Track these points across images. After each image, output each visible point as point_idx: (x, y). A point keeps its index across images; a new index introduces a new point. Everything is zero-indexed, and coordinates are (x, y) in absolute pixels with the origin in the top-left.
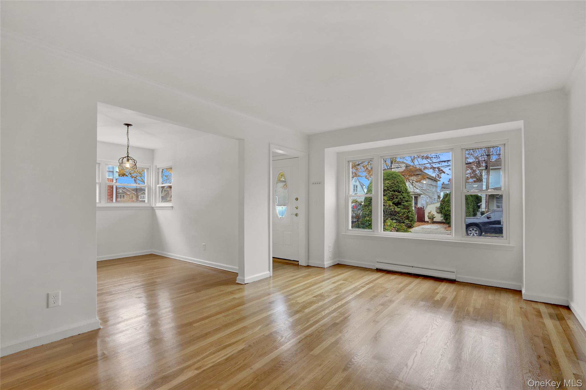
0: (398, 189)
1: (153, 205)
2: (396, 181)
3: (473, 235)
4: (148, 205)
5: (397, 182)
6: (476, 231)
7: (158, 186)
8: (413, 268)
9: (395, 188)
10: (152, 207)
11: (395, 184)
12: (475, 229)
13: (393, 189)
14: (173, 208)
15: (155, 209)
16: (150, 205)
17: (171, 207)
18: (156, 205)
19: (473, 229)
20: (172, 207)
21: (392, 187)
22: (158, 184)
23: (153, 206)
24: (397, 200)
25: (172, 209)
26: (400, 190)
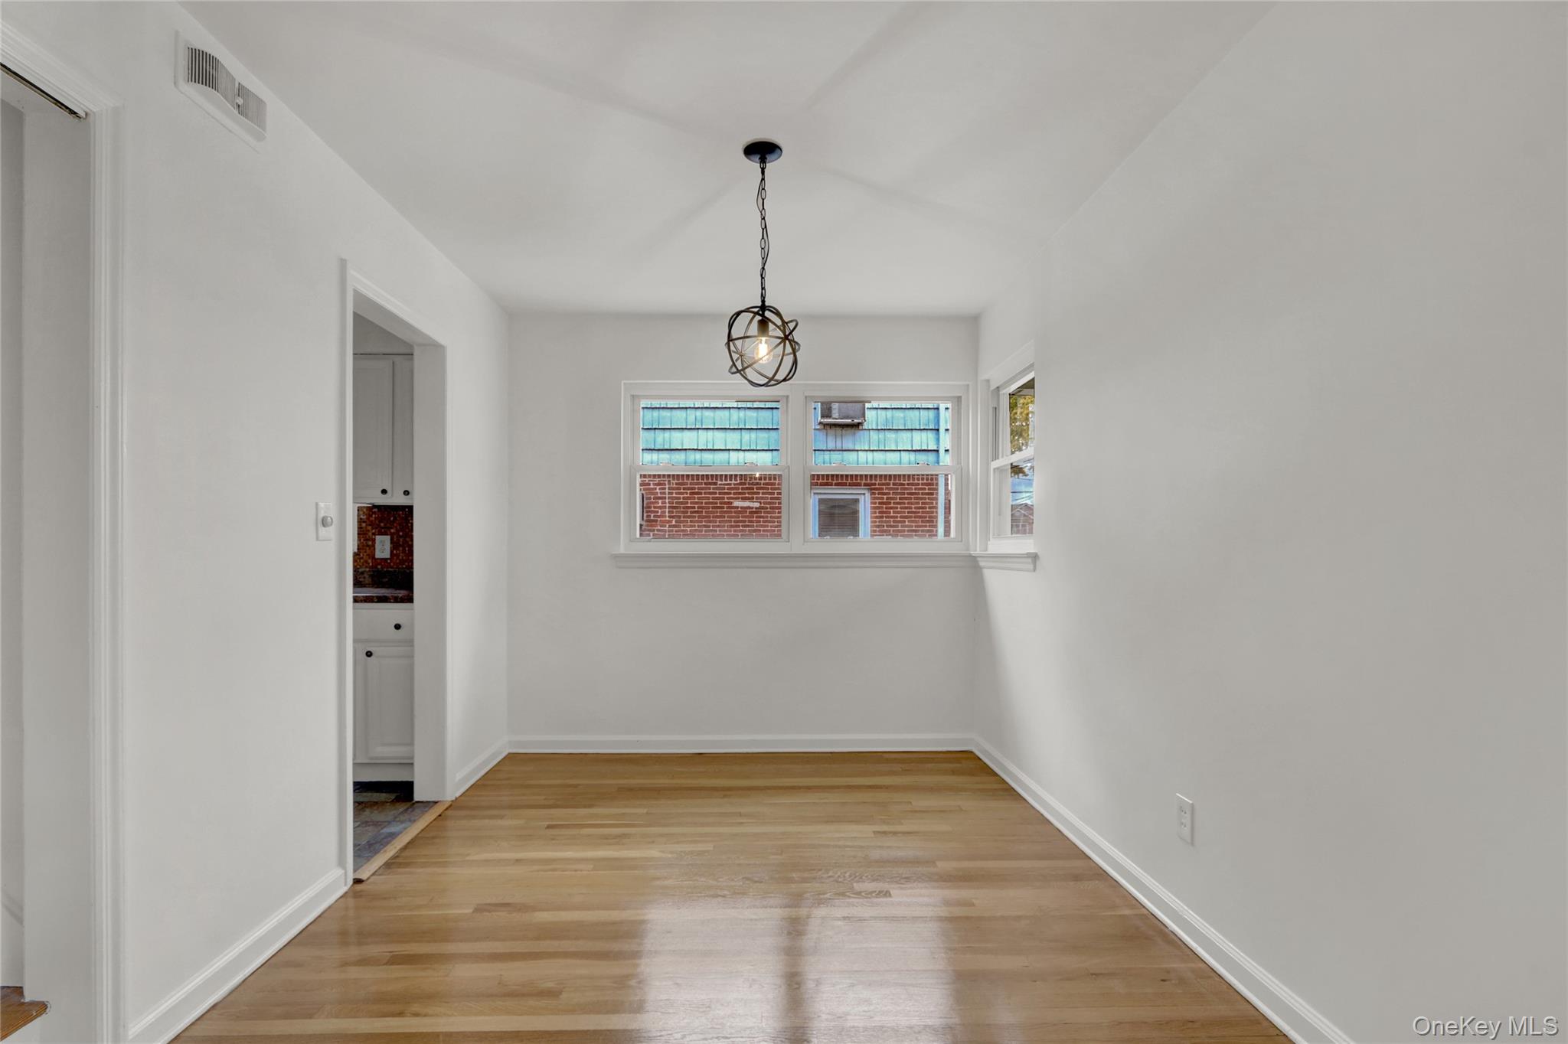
1: (976, 551)
4: (956, 548)
7: (995, 464)
10: (970, 556)
14: (1038, 563)
15: (982, 564)
16: (968, 550)
17: (1029, 555)
18: (986, 550)
20: (1034, 557)
22: (996, 457)
23: (978, 552)
25: (1031, 567)
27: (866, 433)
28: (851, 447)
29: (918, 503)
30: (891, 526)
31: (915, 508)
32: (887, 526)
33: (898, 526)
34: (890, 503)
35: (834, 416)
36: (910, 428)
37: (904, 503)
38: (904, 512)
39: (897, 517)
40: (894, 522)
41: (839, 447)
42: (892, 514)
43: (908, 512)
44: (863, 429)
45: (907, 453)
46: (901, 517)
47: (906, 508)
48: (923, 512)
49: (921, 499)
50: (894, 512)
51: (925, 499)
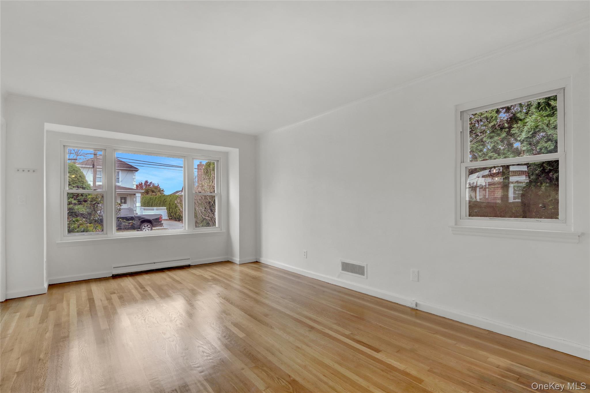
0: (82, 184)
2: (78, 176)
3: (146, 230)
5: (80, 177)
6: (147, 226)
8: (155, 264)
9: (78, 183)
11: (78, 179)
12: (146, 225)
13: (77, 184)
19: (145, 226)
21: (75, 182)
24: (83, 197)
26: (84, 186)
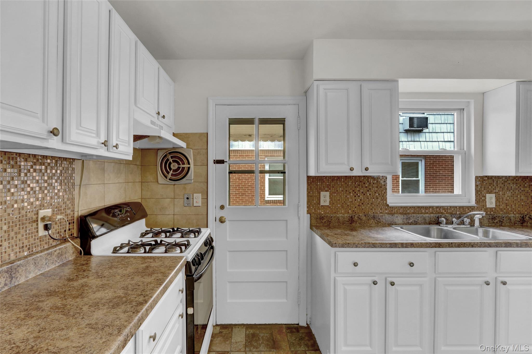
27: (424, 134)
28: (418, 140)
29: (446, 164)
30: (435, 174)
31: (445, 166)
32: (433, 174)
33: (437, 174)
34: (434, 164)
35: (415, 127)
36: (443, 132)
37: (440, 164)
38: (440, 168)
39: (437, 170)
40: (436, 172)
41: (413, 140)
42: (435, 169)
43: (442, 168)
44: (423, 132)
45: (441, 142)
46: (438, 170)
47: (441, 166)
48: (448, 168)
49: (447, 162)
50: (436, 168)
51: (449, 162)
